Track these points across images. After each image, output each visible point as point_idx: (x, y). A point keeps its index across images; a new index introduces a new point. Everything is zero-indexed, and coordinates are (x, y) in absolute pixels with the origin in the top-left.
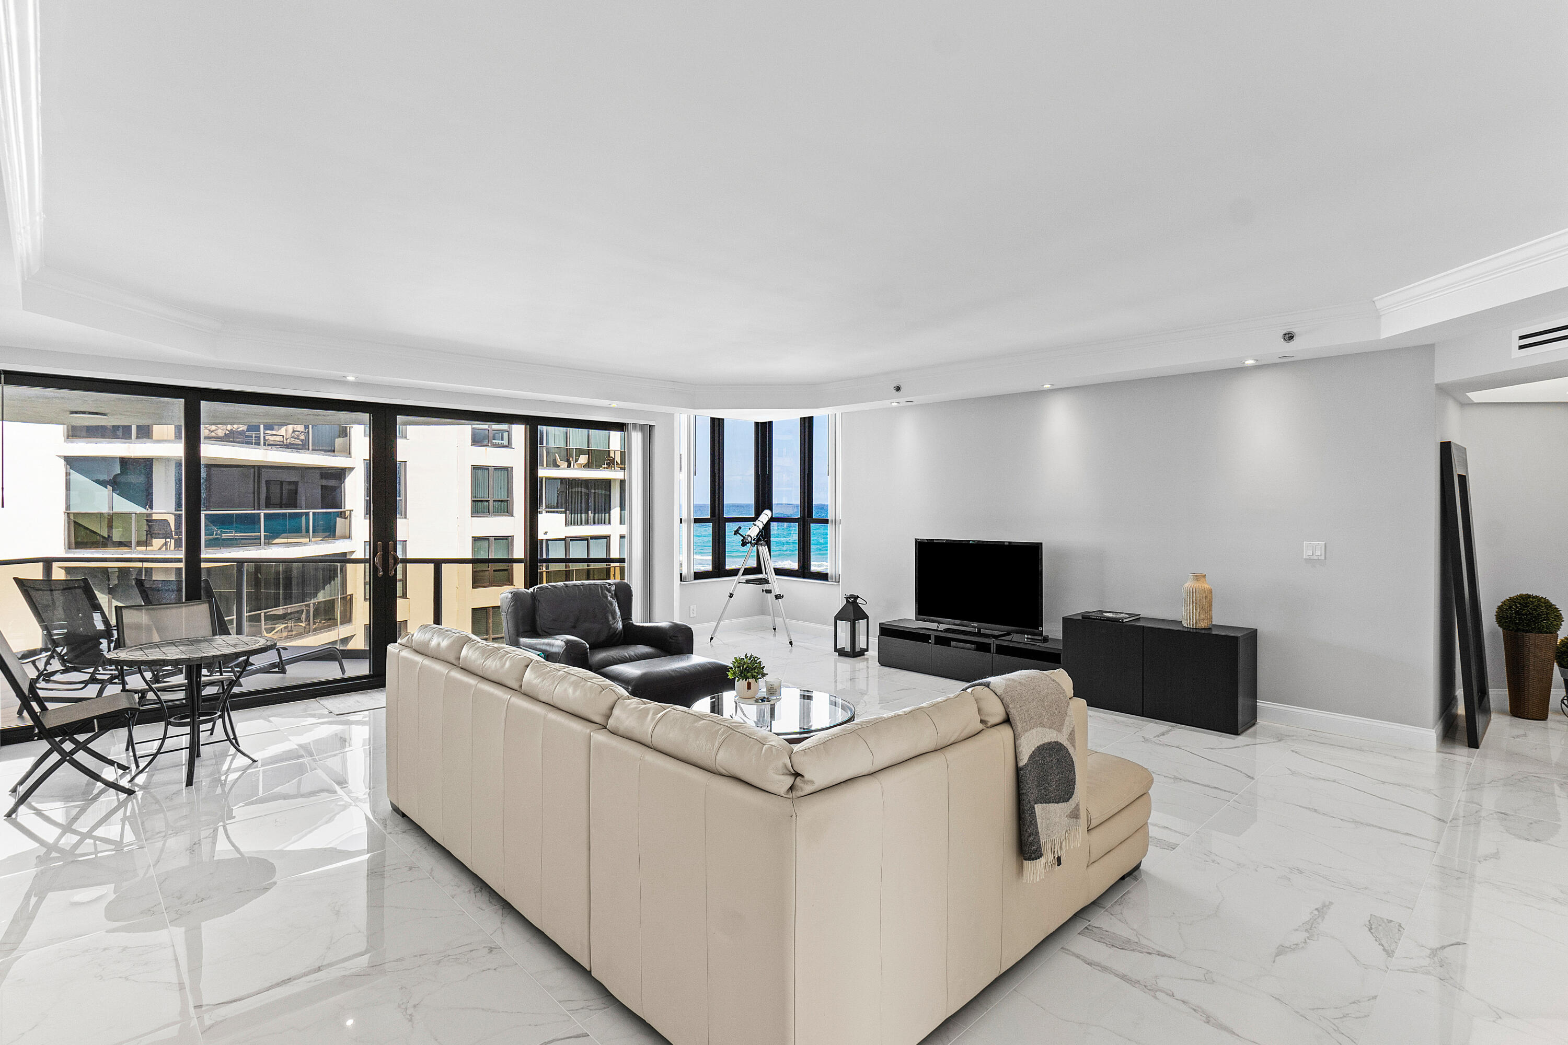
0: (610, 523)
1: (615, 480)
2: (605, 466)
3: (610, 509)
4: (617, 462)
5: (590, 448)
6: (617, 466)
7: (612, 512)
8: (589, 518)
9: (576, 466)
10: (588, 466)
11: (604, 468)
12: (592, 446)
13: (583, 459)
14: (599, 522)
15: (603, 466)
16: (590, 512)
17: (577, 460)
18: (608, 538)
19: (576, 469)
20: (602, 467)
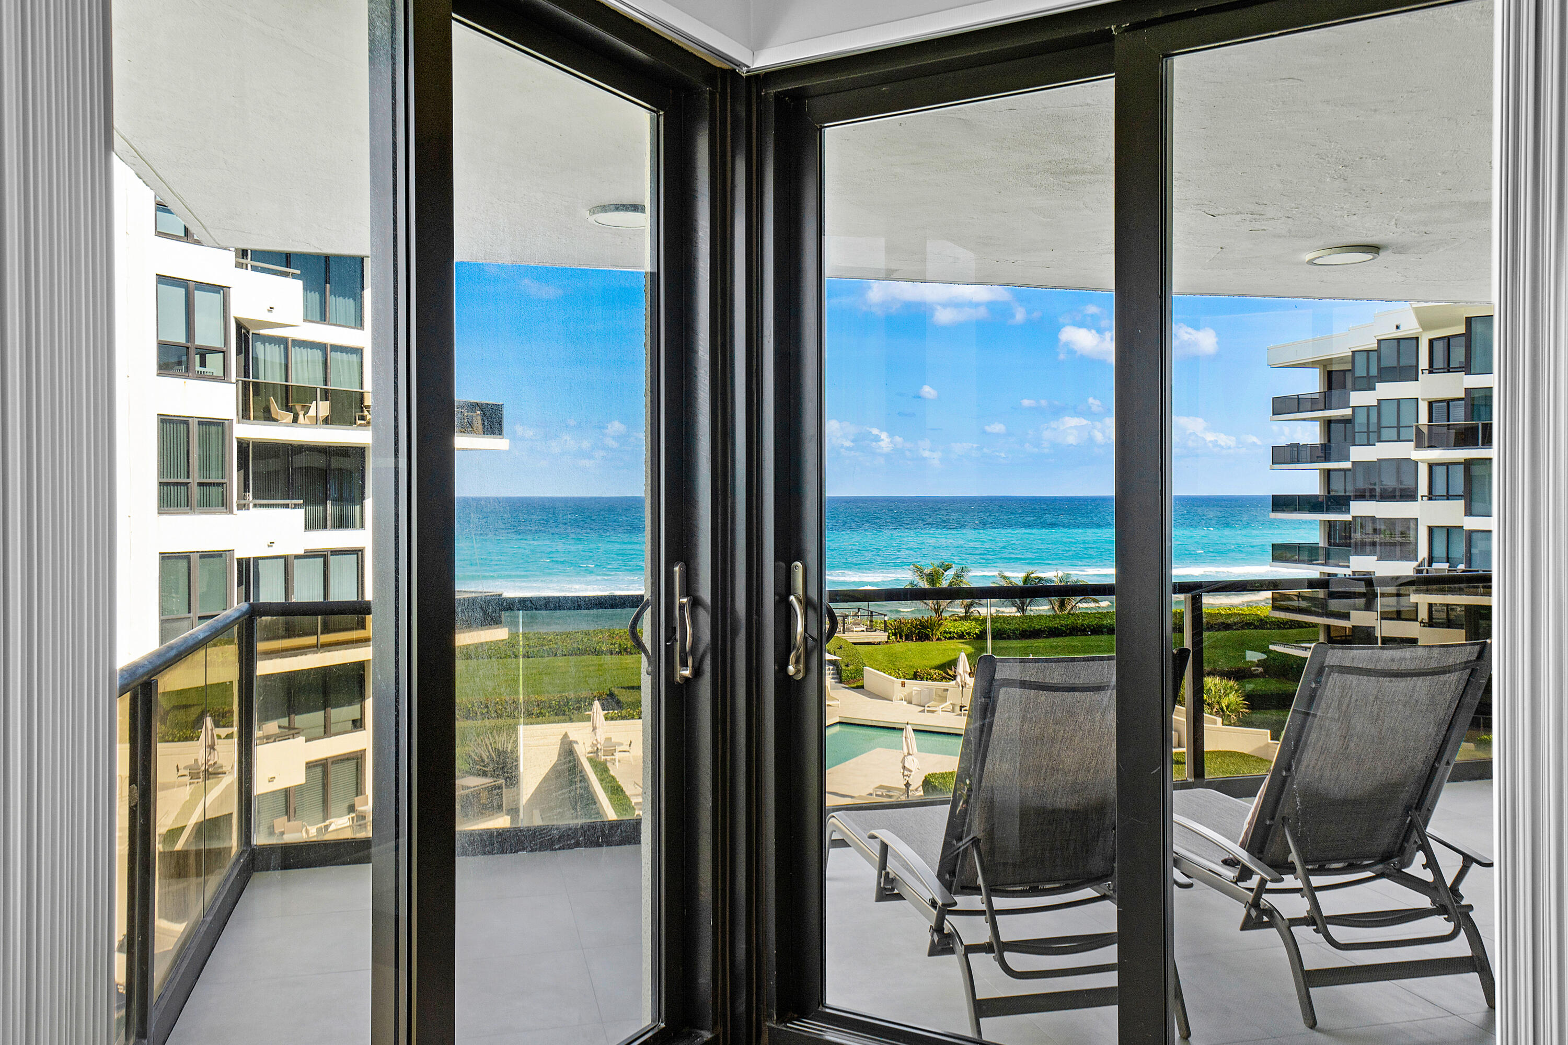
0: (362, 525)
5: (329, 388)
8: (327, 517)
9: (308, 421)
10: (327, 420)
12: (332, 384)
13: (318, 407)
14: (343, 523)
16: (329, 503)
17: (308, 409)
18: (360, 553)
19: (305, 426)
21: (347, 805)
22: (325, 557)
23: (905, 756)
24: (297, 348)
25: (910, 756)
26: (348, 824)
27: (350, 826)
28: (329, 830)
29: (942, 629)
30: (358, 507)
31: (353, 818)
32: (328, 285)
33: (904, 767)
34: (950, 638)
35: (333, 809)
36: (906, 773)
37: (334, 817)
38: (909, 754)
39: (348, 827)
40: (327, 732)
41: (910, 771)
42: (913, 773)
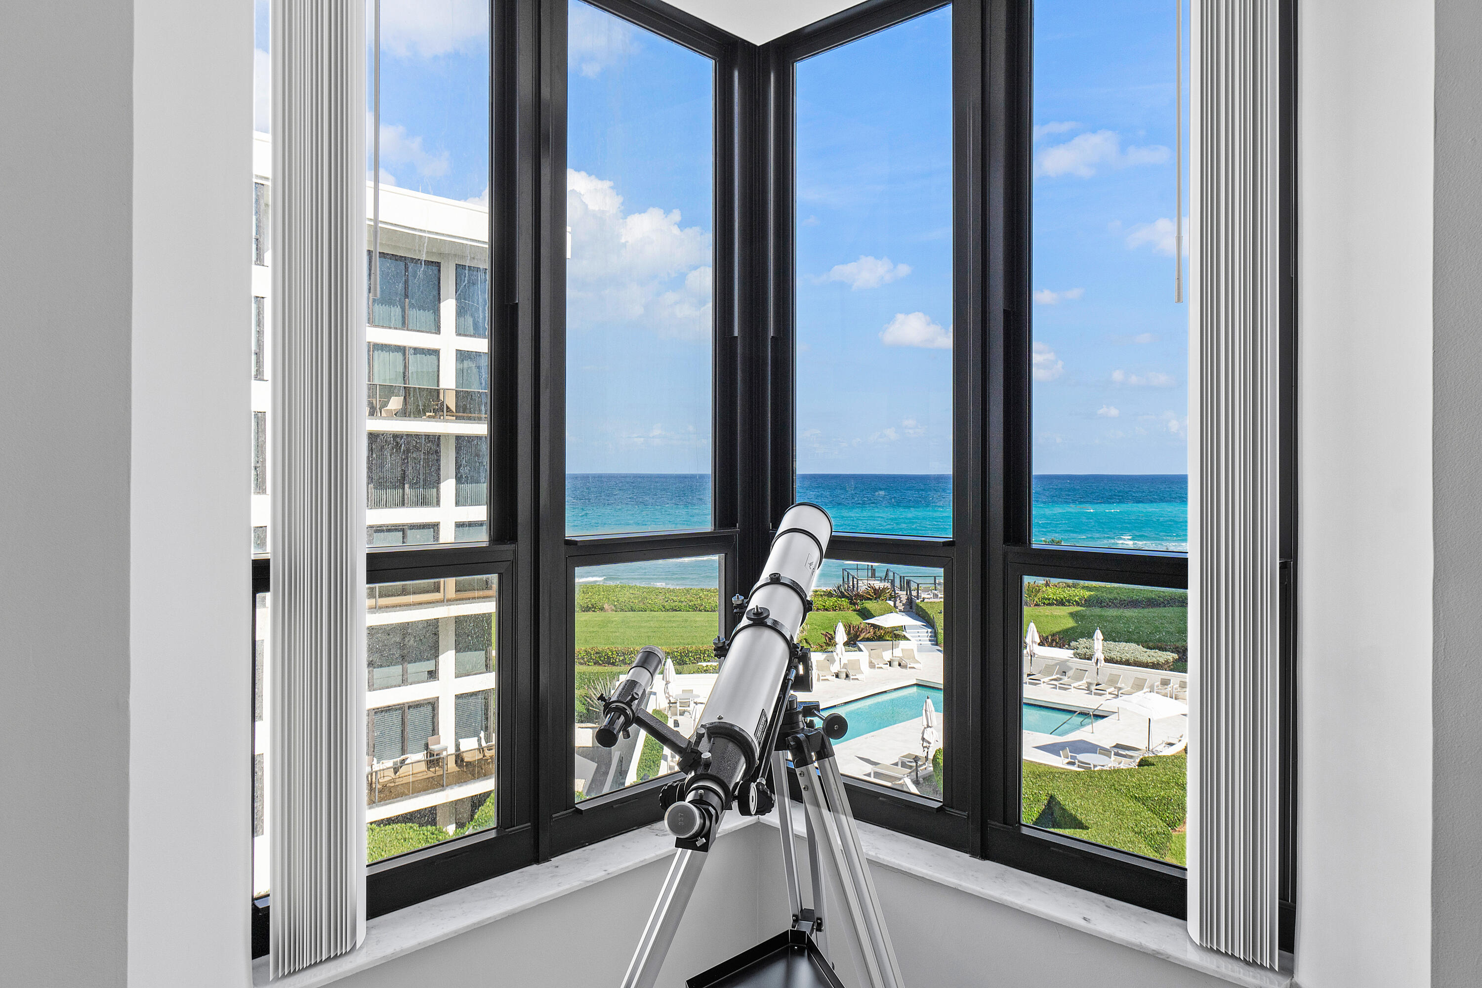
0: (438, 504)
1: (447, 436)
2: (431, 414)
3: (438, 482)
4: (448, 407)
5: (407, 386)
6: (448, 413)
7: (443, 486)
8: (406, 496)
9: (384, 414)
10: (404, 413)
11: (429, 417)
12: (410, 383)
13: (395, 403)
14: (424, 502)
15: (428, 414)
16: (407, 486)
17: (385, 404)
18: (436, 528)
19: (384, 418)
20: (425, 415)
21: (423, 742)
22: (403, 531)
23: (925, 728)
24: (380, 351)
25: (929, 729)
26: (423, 759)
27: (425, 761)
28: (406, 763)
29: (1040, 595)
30: (435, 490)
31: (427, 753)
32: (407, 299)
33: (923, 739)
34: (1049, 604)
35: (409, 746)
36: (925, 744)
37: (409, 753)
38: (928, 726)
39: (423, 761)
40: (404, 682)
41: (929, 743)
42: (931, 745)
